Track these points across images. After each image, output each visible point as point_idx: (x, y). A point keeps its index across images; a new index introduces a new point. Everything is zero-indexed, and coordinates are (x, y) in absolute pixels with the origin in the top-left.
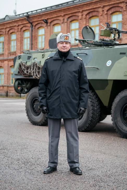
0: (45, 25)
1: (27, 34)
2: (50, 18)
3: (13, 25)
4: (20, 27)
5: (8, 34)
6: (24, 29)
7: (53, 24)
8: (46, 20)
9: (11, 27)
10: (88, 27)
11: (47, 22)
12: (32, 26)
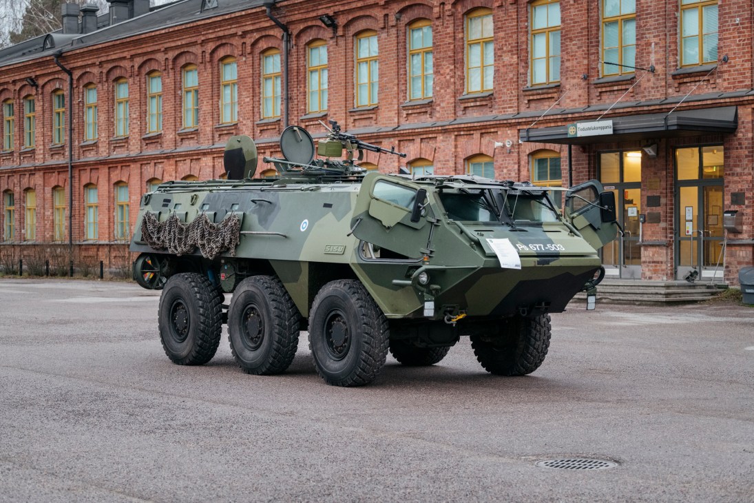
0: (328, 33)
1: (273, 64)
2: (343, 12)
3: (227, 33)
4: (249, 40)
5: (211, 61)
6: (263, 45)
7: (353, 29)
8: (329, 17)
9: (219, 38)
10: (295, 128)
11: (334, 26)
12: (289, 36)
